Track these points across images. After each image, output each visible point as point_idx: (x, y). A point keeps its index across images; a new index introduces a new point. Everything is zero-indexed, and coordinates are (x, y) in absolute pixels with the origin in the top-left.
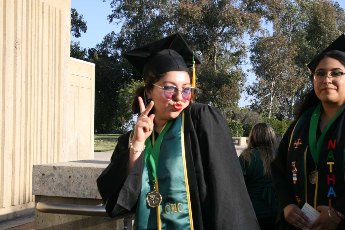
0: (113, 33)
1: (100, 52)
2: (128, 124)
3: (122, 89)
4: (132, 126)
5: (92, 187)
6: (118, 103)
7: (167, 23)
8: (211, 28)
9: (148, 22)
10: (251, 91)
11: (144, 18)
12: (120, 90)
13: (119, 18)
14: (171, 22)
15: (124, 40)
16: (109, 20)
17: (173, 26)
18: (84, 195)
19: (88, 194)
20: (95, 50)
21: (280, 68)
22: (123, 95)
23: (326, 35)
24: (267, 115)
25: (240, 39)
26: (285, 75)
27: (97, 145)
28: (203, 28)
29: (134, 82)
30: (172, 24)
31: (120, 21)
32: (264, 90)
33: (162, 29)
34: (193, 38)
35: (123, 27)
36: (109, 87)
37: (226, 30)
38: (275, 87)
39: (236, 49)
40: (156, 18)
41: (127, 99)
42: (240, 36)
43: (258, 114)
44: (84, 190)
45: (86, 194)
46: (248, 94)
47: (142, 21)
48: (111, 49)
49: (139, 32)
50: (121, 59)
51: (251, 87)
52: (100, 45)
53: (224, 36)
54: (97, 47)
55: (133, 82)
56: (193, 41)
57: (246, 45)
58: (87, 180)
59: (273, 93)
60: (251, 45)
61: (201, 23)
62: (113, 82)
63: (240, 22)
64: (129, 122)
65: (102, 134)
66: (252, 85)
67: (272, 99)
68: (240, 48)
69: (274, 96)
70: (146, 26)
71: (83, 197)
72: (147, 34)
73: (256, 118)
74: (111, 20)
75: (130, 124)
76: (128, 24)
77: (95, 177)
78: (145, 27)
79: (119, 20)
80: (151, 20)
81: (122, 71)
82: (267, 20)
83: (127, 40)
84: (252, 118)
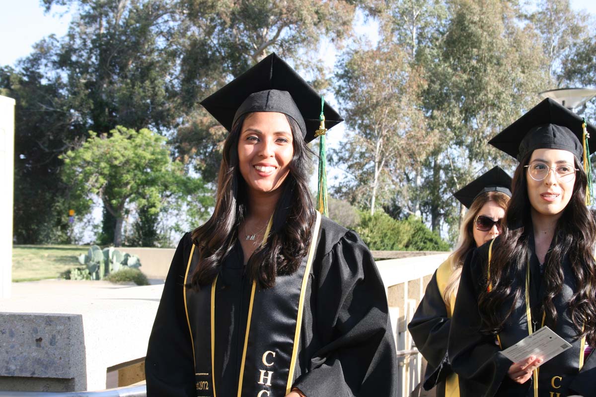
0: (52, 36)
1: (24, 75)
2: (82, 224)
3: (70, 153)
4: (90, 228)
5: (24, 354)
6: (62, 180)
7: (166, 17)
8: (255, 29)
9: (124, 13)
10: (335, 158)
11: (116, 7)
12: (65, 153)
13: (64, 4)
14: (172, 16)
15: (75, 51)
16: (44, 9)
17: (176, 24)
18: (8, 369)
19: (17, 369)
20: (12, 70)
21: (394, 114)
22: (73, 165)
23: (484, 47)
24: (366, 208)
25: (312, 53)
26: (404, 127)
27: (17, 268)
28: (238, 28)
29: (96, 138)
30: (174, 20)
31: (68, 10)
32: (362, 155)
33: (154, 29)
34: (217, 50)
35: (72, 23)
36: (42, 147)
37: (286, 33)
38: (382, 151)
39: (307, 72)
40: (141, 7)
41: (81, 172)
42: (312, 46)
43: (349, 204)
44: (8, 360)
45: (13, 367)
46: (330, 164)
47: (113, 11)
48: (47, 68)
49: (104, 35)
50: (68, 90)
51: (335, 151)
52: (24, 59)
53: (281, 46)
54: (19, 64)
55: (93, 138)
56: (218, 54)
57: (325, 65)
58: (13, 340)
59: (380, 163)
60: (337, 66)
61: (234, 20)
62: (51, 137)
63: (312, 18)
64: (85, 220)
65: (28, 246)
66: (338, 148)
67: (377, 174)
68: (313, 70)
69: (381, 169)
70: (121, 23)
71: (6, 375)
72: (123, 38)
73: (345, 213)
74: (48, 8)
75: (86, 223)
76: (82, 17)
77: (32, 334)
78: (119, 25)
79: (65, 8)
80: (131, 11)
81: (71, 115)
82: (367, 16)
83: (80, 50)
84: (337, 212)
